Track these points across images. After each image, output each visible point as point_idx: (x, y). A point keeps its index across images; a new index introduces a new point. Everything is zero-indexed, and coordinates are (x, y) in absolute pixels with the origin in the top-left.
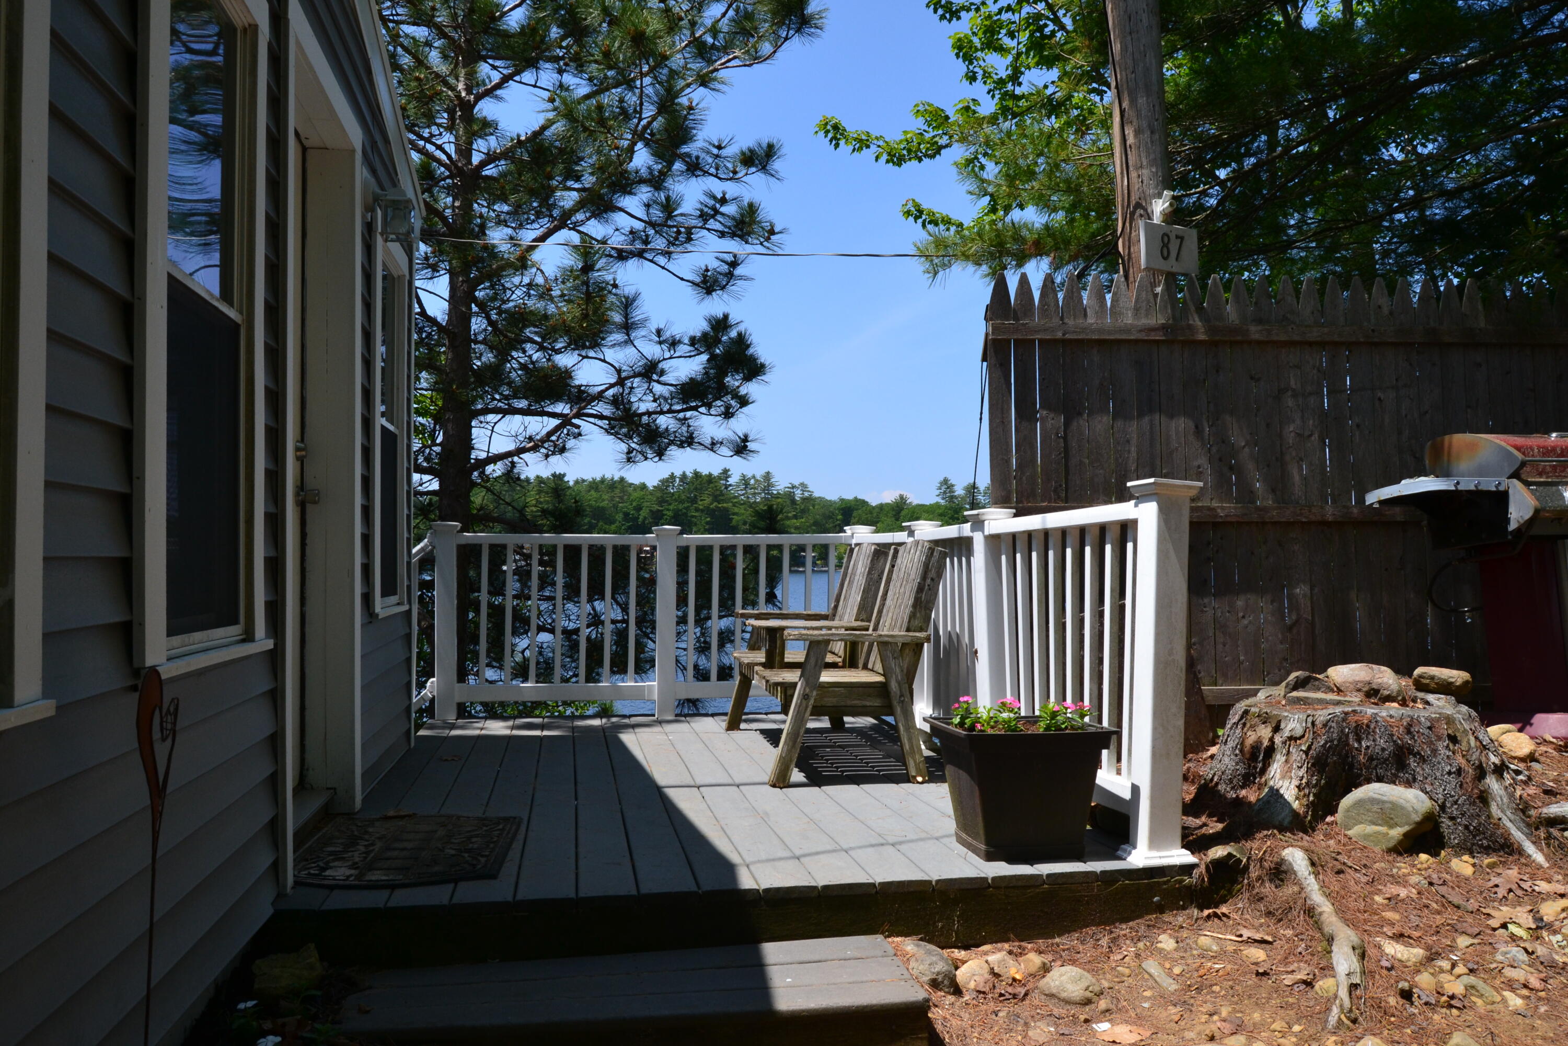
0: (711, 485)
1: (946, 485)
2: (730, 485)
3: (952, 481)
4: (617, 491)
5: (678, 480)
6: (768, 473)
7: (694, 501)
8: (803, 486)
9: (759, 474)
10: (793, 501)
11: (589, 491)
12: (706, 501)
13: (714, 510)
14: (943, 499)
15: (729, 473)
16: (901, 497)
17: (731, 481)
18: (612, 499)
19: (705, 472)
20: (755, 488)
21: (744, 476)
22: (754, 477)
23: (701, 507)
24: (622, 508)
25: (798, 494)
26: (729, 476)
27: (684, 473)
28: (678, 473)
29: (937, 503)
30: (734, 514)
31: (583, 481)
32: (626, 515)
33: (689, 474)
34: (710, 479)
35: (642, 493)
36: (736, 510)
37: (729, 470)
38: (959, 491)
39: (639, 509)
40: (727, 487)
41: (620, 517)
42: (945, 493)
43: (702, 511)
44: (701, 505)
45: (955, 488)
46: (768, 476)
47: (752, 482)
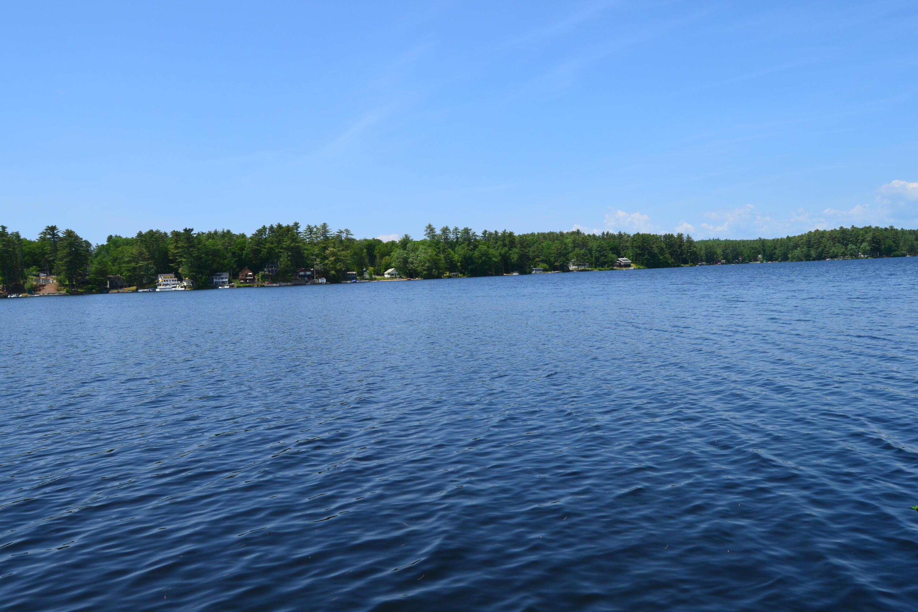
0: (290, 232)
1: (430, 229)
2: (300, 233)
3: (434, 226)
4: (226, 239)
5: (268, 230)
6: (325, 224)
7: (279, 242)
8: (347, 231)
9: (319, 225)
10: (341, 241)
11: (208, 240)
12: (287, 242)
13: (292, 248)
14: (428, 237)
15: (299, 225)
16: (406, 236)
17: (300, 230)
18: (223, 244)
19: (284, 225)
20: (316, 234)
21: (309, 226)
22: (316, 227)
23: (284, 246)
24: (230, 249)
25: (344, 236)
26: (299, 227)
27: (272, 225)
28: (268, 226)
29: (425, 239)
30: (306, 249)
31: (203, 233)
32: (234, 253)
33: (275, 226)
34: (289, 229)
35: (243, 240)
36: (306, 247)
37: (298, 223)
38: (438, 232)
39: (242, 249)
40: (298, 233)
41: (229, 255)
42: (429, 233)
43: (285, 248)
44: (284, 245)
45: (435, 230)
46: (324, 226)
47: (315, 230)
